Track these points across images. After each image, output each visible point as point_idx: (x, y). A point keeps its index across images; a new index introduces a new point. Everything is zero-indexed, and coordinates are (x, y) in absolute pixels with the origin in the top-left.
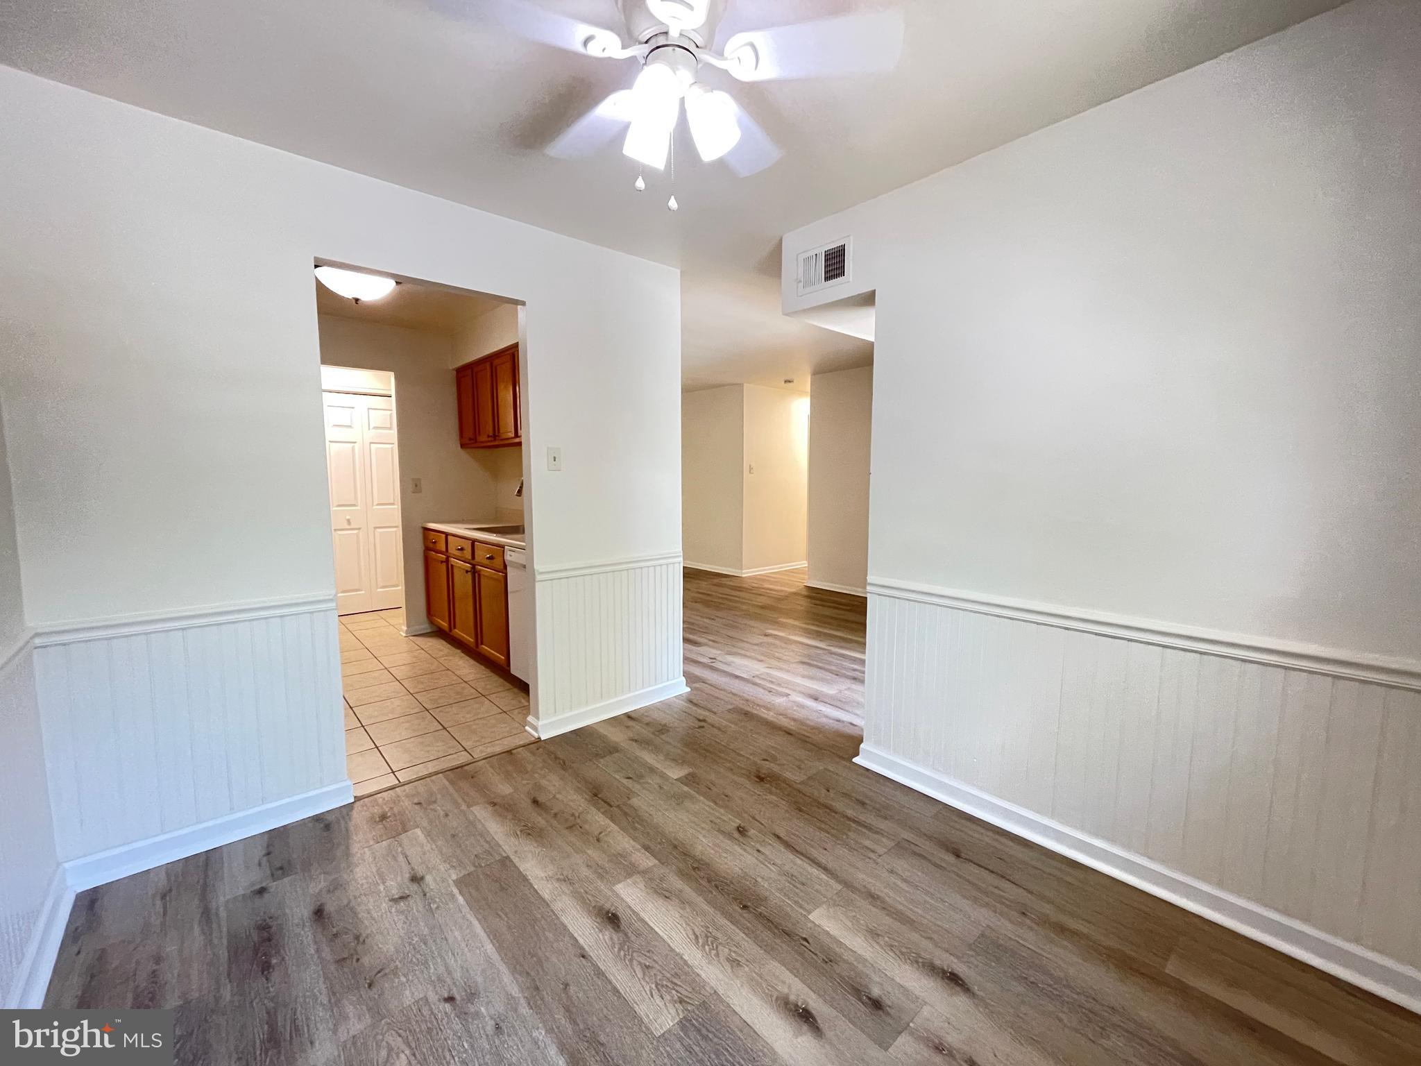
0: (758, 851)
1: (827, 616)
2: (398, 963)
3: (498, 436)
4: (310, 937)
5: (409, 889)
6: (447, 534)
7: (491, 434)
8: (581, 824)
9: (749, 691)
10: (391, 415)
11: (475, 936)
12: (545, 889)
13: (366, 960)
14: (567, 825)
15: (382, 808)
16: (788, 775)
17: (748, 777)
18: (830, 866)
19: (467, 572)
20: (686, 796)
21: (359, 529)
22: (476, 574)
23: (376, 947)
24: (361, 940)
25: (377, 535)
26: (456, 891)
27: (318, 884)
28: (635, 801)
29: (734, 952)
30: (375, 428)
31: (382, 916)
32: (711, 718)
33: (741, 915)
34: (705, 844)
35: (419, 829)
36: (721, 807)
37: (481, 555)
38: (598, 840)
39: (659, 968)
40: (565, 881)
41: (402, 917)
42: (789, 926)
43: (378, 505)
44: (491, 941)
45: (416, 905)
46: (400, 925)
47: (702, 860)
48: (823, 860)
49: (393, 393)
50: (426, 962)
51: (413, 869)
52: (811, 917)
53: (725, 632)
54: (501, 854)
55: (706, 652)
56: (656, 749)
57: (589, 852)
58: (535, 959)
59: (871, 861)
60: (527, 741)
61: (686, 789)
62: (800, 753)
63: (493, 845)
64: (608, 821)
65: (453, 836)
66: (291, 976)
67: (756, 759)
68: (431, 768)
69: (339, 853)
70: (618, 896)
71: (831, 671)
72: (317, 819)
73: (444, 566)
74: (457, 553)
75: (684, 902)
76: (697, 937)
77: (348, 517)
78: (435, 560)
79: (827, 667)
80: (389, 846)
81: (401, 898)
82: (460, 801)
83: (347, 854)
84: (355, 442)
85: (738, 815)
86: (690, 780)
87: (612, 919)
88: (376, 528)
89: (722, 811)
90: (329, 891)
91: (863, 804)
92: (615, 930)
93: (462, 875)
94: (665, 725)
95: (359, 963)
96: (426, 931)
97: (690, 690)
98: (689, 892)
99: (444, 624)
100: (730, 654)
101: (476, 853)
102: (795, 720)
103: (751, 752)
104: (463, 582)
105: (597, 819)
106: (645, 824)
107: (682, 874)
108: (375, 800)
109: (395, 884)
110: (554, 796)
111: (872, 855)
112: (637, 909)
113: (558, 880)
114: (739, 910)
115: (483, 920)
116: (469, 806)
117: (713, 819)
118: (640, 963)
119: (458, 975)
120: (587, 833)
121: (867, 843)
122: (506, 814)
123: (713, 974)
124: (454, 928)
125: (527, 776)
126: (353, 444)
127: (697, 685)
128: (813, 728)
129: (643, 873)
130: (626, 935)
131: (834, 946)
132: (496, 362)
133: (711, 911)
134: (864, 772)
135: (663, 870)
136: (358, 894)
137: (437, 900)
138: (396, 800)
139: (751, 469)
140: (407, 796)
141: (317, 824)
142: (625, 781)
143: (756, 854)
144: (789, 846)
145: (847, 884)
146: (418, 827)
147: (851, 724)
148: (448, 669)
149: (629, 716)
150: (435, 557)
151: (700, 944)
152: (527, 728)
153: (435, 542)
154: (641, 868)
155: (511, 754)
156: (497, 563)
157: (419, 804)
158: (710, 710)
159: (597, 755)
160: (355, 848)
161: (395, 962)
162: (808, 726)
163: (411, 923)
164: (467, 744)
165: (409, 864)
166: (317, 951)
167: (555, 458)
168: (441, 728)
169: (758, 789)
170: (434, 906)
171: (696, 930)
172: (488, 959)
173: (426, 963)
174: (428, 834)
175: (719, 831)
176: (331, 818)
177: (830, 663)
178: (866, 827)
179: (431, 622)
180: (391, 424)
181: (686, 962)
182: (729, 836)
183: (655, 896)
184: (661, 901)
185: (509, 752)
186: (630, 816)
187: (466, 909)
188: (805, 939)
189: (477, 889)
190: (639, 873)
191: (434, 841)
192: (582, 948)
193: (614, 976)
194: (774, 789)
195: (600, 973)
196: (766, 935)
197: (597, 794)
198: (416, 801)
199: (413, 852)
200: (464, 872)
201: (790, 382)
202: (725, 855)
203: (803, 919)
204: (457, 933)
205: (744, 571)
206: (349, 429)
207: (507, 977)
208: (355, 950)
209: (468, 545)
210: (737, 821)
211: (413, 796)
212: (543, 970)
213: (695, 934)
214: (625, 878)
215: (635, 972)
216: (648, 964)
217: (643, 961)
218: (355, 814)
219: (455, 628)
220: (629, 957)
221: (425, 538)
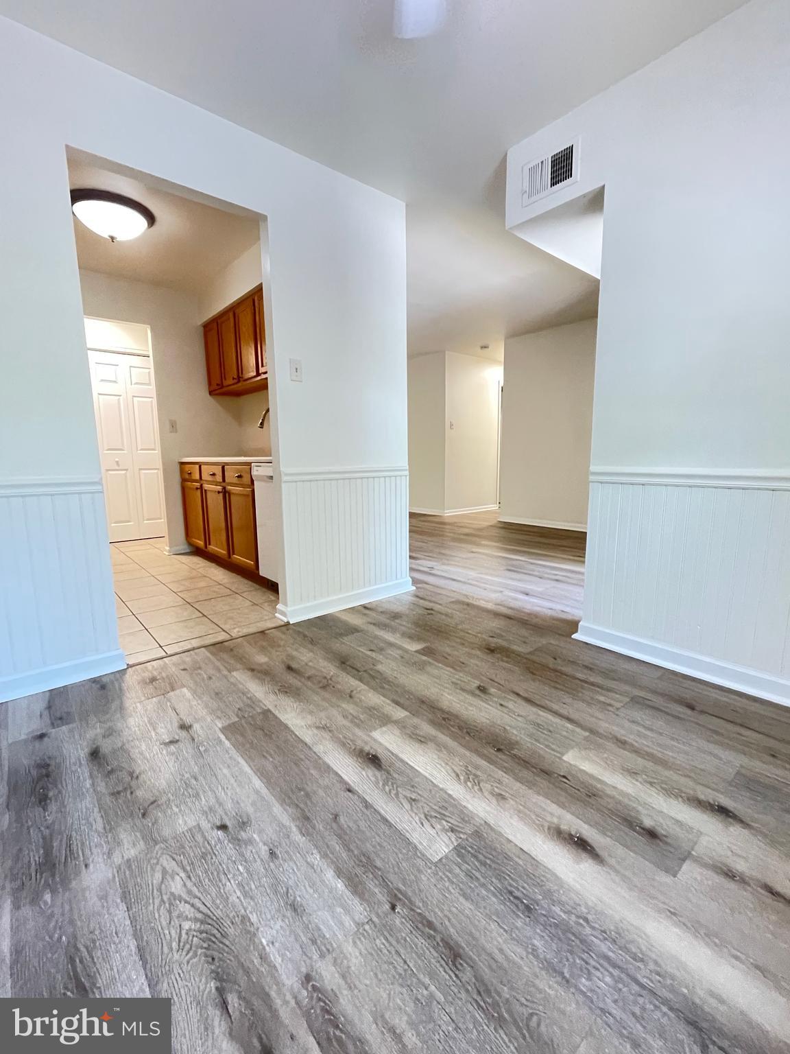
0: (501, 705)
1: (523, 540)
2: (170, 795)
3: (242, 378)
4: (87, 775)
5: (178, 735)
6: (200, 465)
7: (235, 377)
8: (333, 684)
9: (466, 590)
10: (149, 373)
11: (242, 772)
12: (307, 736)
13: (139, 793)
14: (321, 685)
15: (152, 673)
16: (515, 647)
17: (479, 649)
18: (572, 716)
19: (219, 492)
20: (425, 663)
21: (127, 470)
22: (227, 495)
23: (148, 782)
24: (135, 775)
25: (142, 477)
26: (223, 737)
27: (94, 732)
28: (379, 667)
29: (497, 787)
30: (136, 383)
31: (154, 756)
32: (437, 607)
33: (497, 757)
34: (452, 700)
35: (185, 688)
36: (460, 671)
37: (231, 476)
38: (351, 697)
39: (425, 801)
40: (324, 728)
41: (173, 758)
42: (546, 767)
43: (142, 450)
44: (259, 777)
45: (186, 749)
46: (171, 764)
47: (450, 712)
48: (564, 712)
49: (151, 354)
50: (198, 794)
51: (181, 719)
52: (565, 758)
53: (437, 550)
54: (261, 707)
55: (425, 564)
56: (394, 630)
57: (343, 706)
58: (302, 793)
59: (610, 713)
60: (277, 625)
61: (424, 658)
62: (524, 632)
63: (253, 702)
64: (357, 682)
65: (217, 694)
66: (68, 807)
67: (484, 636)
68: (195, 643)
69: (114, 706)
70: (375, 740)
71: (536, 576)
72: (94, 681)
73: (199, 492)
74: (210, 478)
75: (440, 746)
76: (458, 775)
77: (117, 460)
78: (190, 488)
79: (531, 572)
80: (159, 702)
81: (172, 742)
82: (222, 668)
83: (122, 708)
84: (120, 396)
85: (475, 677)
86: (427, 652)
87: (373, 760)
88: (140, 469)
89: (461, 675)
90: (104, 737)
91: (591, 669)
92: (379, 770)
93: (227, 724)
94: (398, 613)
95: (134, 795)
96: (196, 769)
97: (415, 588)
98: (444, 738)
99: (201, 543)
100: (443, 564)
101: (238, 707)
102: (511, 608)
103: (478, 631)
104: (215, 502)
105: (348, 681)
106: (392, 684)
107: (433, 723)
108: (146, 667)
109: (166, 730)
110: (307, 664)
111: (610, 708)
112: (396, 751)
113: (318, 728)
114: (495, 753)
115: (249, 759)
116: (230, 671)
117: (454, 680)
118: (406, 797)
119: (229, 805)
120: (339, 691)
121: (602, 699)
122: (264, 677)
123: (480, 807)
124: (221, 766)
125: (281, 649)
126: (118, 397)
127: (419, 585)
128: (529, 614)
129: (396, 722)
130: (388, 773)
131: (594, 783)
132: (237, 311)
133: (468, 753)
134: (585, 645)
135: (416, 721)
136: (131, 739)
137: (205, 744)
138: (165, 667)
139: (451, 425)
140: (174, 664)
141: (93, 685)
142: (369, 653)
143: (499, 707)
144: (528, 700)
145: (591, 731)
146: (185, 686)
147: (563, 611)
148: (205, 576)
149: (365, 607)
150: (192, 487)
151: (462, 781)
152: (276, 615)
153: (190, 473)
154: (395, 718)
155: (265, 633)
156: (246, 480)
157: (184, 670)
158: (434, 602)
159: (341, 635)
160: (128, 703)
161: (167, 795)
162: (524, 612)
163: (181, 762)
164: (226, 627)
165: (178, 715)
166: (93, 785)
167: (297, 369)
168: (201, 615)
169: (490, 658)
170: (202, 749)
171: (456, 769)
172: (257, 792)
173: (197, 796)
174: (194, 693)
175: (463, 690)
176: (104, 680)
177: (534, 571)
178: (598, 687)
179: (190, 544)
180: (150, 380)
181: (450, 796)
182: (472, 694)
183: (411, 740)
184: (417, 745)
185: (263, 632)
186: (377, 678)
187: (233, 752)
188: (564, 777)
189: (242, 735)
190: (393, 722)
191: (200, 698)
192: (346, 783)
193: (383, 808)
194: (504, 658)
195: (367, 805)
196: (526, 774)
197: (344, 662)
198: (182, 667)
199: (182, 708)
200: (228, 722)
201: (485, 347)
202: (471, 708)
203: (557, 760)
204: (225, 771)
205: (446, 511)
206: (114, 384)
207: (277, 809)
208: (129, 784)
209: (218, 470)
210: (476, 681)
211: (179, 664)
212: (312, 802)
213: (455, 772)
214: (381, 727)
215: (402, 804)
216: (413, 797)
217: (408, 795)
218: (127, 676)
219: (210, 544)
220: (394, 792)
221: (182, 471)
